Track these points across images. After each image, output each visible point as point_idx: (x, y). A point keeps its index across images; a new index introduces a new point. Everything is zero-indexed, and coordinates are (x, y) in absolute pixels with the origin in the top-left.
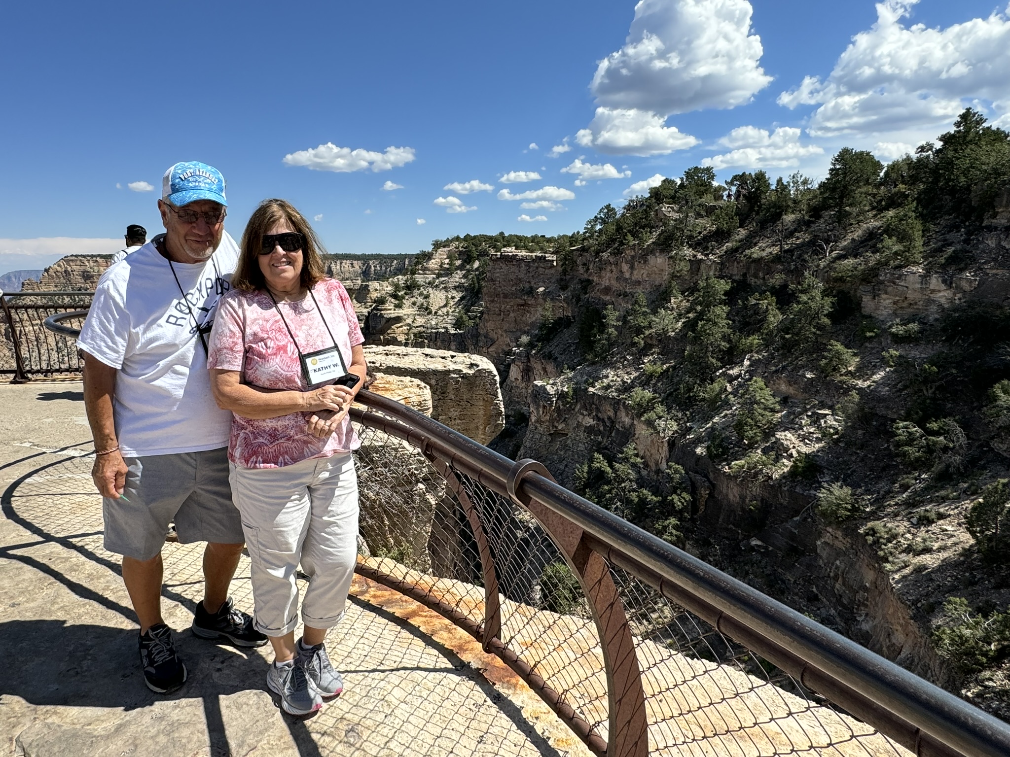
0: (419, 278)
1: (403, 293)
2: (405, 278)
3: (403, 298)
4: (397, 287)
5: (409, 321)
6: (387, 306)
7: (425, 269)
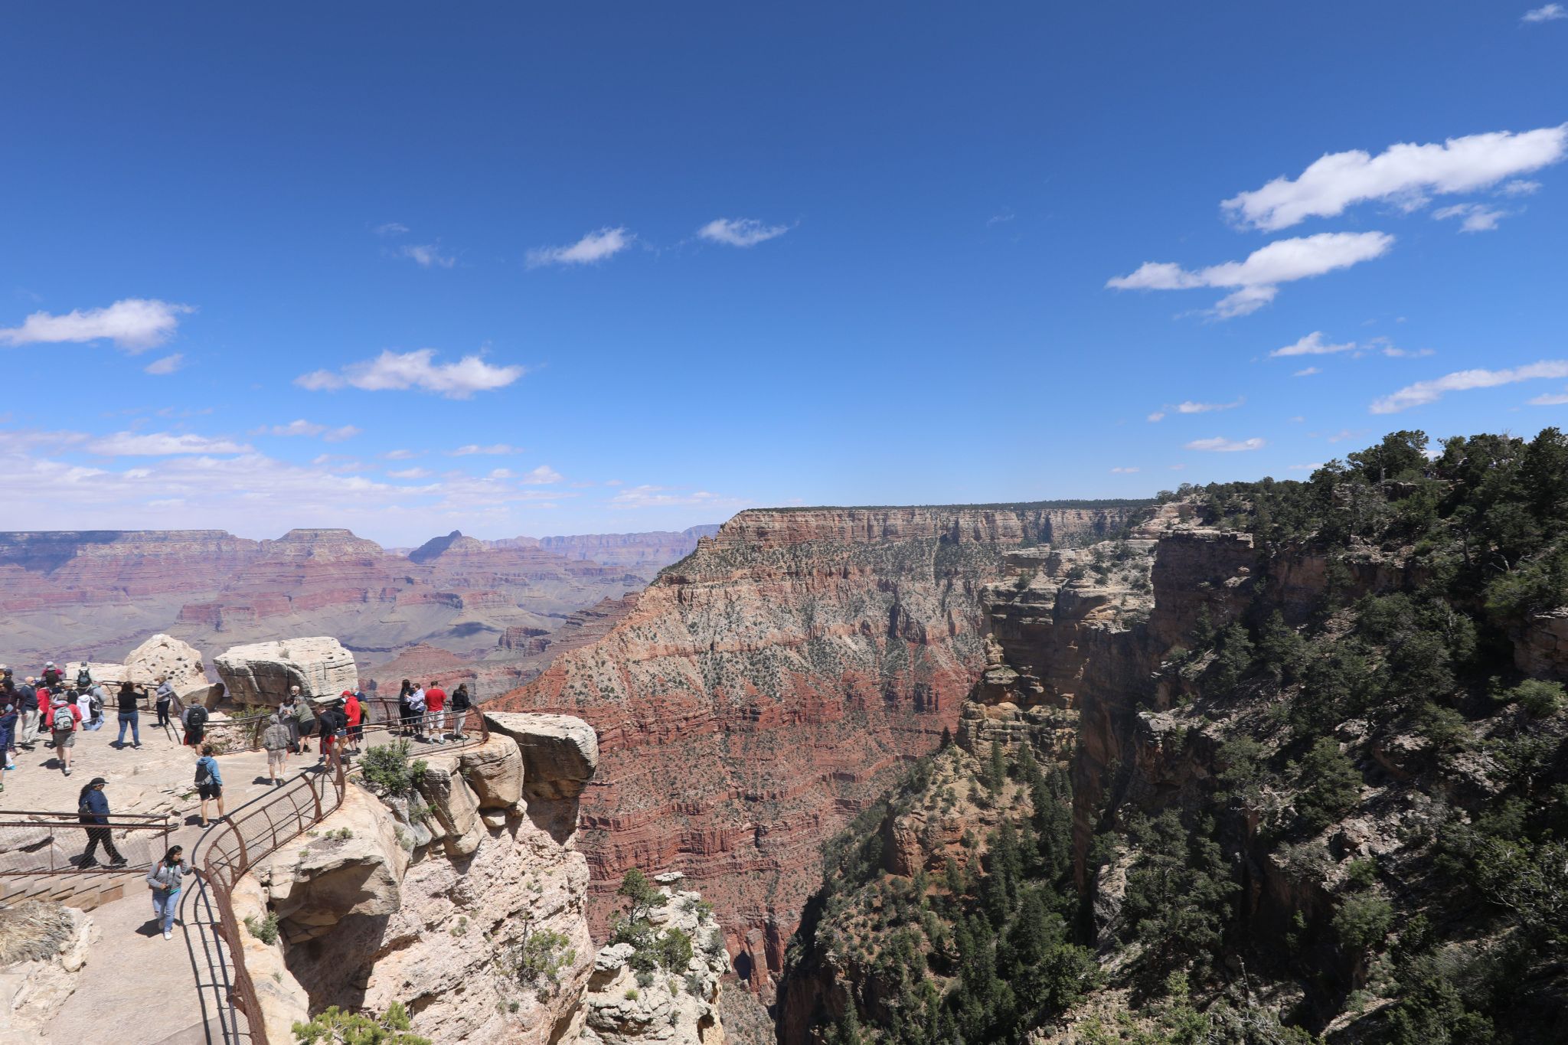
0: (1134, 544)
1: (1109, 564)
2: (1113, 544)
3: (1109, 570)
4: (1099, 556)
5: (1117, 602)
6: (1084, 582)
7: (1143, 532)
